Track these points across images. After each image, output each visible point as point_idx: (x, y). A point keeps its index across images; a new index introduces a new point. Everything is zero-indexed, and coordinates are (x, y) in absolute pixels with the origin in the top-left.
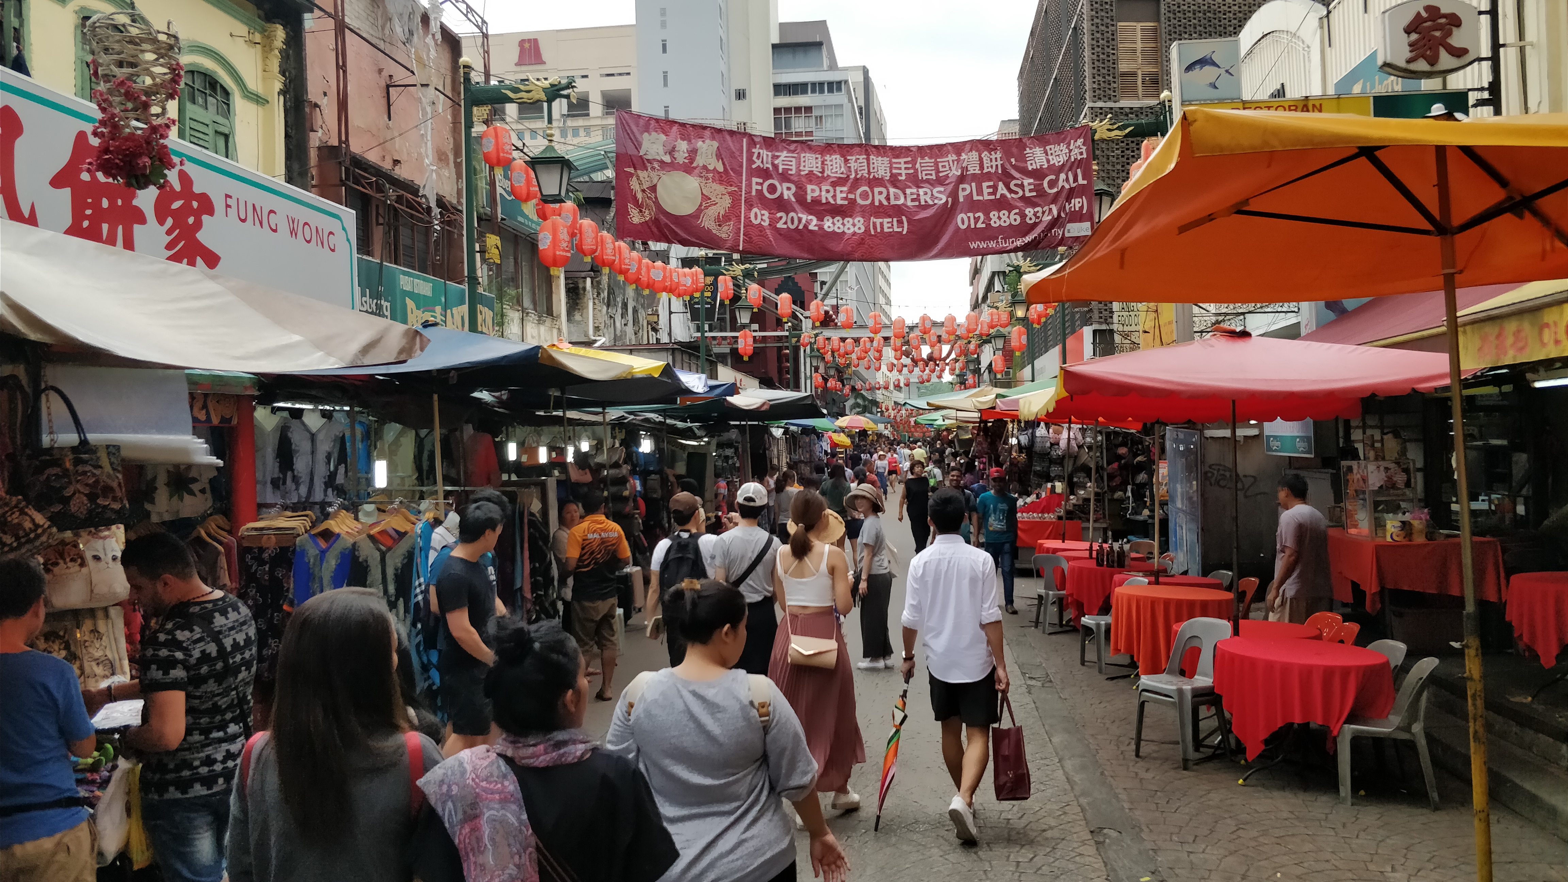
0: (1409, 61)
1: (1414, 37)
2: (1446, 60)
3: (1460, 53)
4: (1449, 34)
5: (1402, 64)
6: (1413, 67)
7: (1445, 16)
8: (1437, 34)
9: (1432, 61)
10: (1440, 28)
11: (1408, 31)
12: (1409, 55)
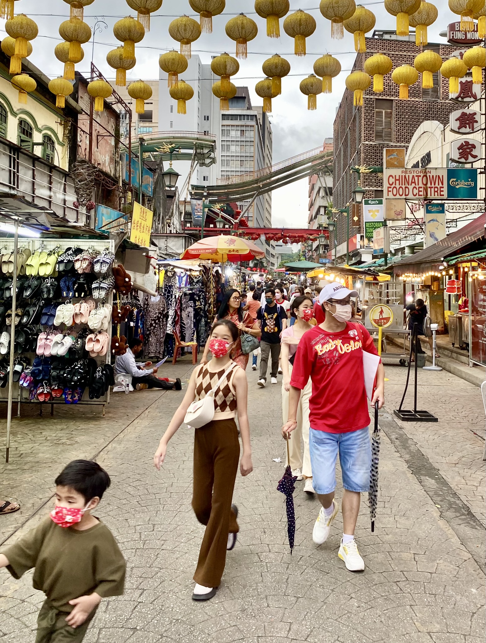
0: (459, 159)
1: (461, 151)
2: (471, 159)
3: (475, 157)
4: (472, 150)
5: (457, 160)
6: (460, 160)
7: (471, 145)
8: (468, 150)
9: (466, 159)
10: (469, 148)
11: (459, 149)
12: (459, 157)
